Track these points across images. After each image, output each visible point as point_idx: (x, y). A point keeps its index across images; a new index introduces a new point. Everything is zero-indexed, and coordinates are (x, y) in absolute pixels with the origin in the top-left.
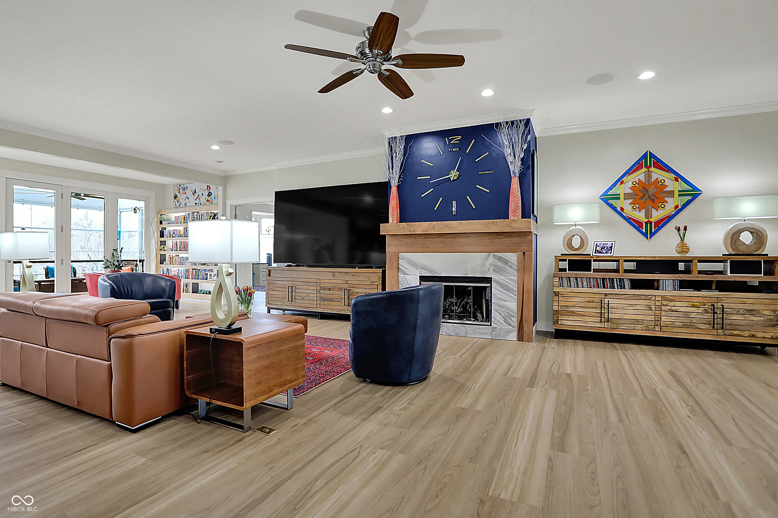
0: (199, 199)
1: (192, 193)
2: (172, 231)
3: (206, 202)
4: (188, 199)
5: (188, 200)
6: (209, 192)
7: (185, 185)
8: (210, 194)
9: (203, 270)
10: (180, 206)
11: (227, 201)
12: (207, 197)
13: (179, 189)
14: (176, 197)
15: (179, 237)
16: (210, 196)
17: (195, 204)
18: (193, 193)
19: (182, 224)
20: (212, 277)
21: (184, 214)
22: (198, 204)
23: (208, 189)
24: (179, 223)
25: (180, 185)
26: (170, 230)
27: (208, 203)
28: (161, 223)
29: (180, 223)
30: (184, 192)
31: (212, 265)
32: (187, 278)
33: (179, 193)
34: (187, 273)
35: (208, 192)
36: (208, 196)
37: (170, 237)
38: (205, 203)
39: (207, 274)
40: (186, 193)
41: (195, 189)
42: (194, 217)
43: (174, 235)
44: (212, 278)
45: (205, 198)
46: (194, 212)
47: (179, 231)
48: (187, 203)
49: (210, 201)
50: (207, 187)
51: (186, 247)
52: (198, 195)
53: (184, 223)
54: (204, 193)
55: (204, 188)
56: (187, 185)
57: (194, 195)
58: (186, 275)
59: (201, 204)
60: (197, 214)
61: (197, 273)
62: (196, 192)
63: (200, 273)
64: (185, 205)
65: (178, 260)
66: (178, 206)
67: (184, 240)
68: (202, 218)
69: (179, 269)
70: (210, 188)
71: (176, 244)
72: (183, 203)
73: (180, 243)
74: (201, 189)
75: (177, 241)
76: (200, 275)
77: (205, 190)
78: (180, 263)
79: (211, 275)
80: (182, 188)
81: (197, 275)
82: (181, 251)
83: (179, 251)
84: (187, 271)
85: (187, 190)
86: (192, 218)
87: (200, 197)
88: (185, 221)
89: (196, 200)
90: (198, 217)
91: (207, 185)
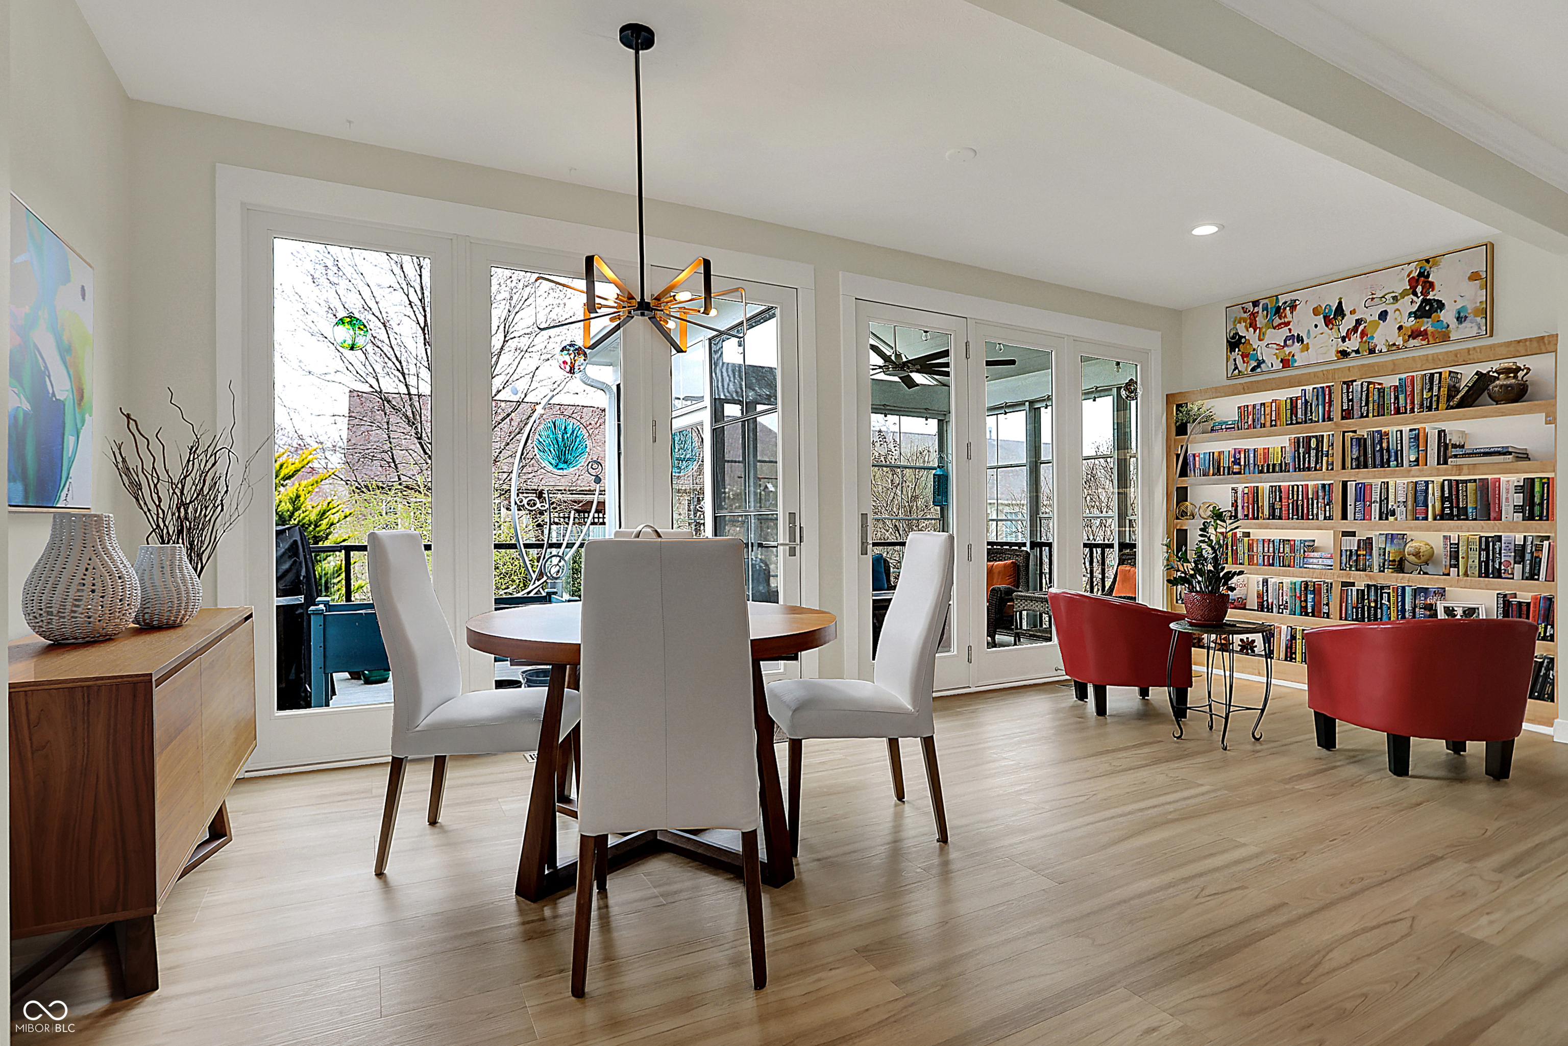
0: (1363, 334)
1: (1321, 317)
2: (1226, 454)
3: (1405, 341)
4: (1300, 339)
5: (1298, 344)
6: (1425, 301)
7: (1283, 298)
8: (1429, 309)
9: (1408, 590)
10: (1259, 370)
12: (1411, 322)
13: (1254, 315)
14: (1235, 343)
15: (1261, 472)
16: (1430, 317)
17: (1335, 356)
18: (1326, 317)
19: (1282, 427)
21: (1296, 392)
22: (1356, 352)
23: (1419, 289)
24: (1263, 425)
25: (1256, 303)
26: (1216, 450)
27: (1412, 343)
28: (1182, 430)
29: (1268, 424)
30: (1277, 321)
31: (1466, 574)
32: (1313, 612)
33: (1251, 330)
34: (1310, 597)
35: (1419, 301)
36: (1416, 318)
37: (1218, 472)
38: (1400, 342)
39: (1431, 608)
40: (1288, 323)
41: (1340, 303)
43: (1236, 468)
45: (1400, 328)
46: (1353, 381)
47: (1261, 452)
48: (1293, 356)
49: (1429, 333)
50: (1414, 283)
51: (1305, 506)
52: (1356, 320)
53: (1292, 424)
54: (1390, 309)
55: (1393, 292)
56: (1293, 296)
57: (1331, 326)
58: (1306, 601)
59: (1372, 351)
60: (1368, 387)
61: (1372, 598)
62: (1347, 312)
63: (1389, 601)
64: (1286, 363)
65: (1261, 549)
66: (1246, 370)
67: (1298, 483)
68: (1397, 398)
69: (1265, 582)
70: (1432, 285)
71: (1251, 496)
72: (1271, 360)
73: (1271, 492)
74: (1374, 296)
75: (1257, 487)
76: (1389, 608)
77: (1399, 298)
78: (1273, 559)
79: (1453, 610)
80: (1265, 308)
81: (1373, 604)
82: (1280, 518)
83: (1269, 519)
84: (1311, 588)
85: (1292, 313)
86: (1342, 402)
87: (1365, 327)
88: (1296, 416)
89: (1344, 339)
90: (1374, 397)
91: (1415, 274)
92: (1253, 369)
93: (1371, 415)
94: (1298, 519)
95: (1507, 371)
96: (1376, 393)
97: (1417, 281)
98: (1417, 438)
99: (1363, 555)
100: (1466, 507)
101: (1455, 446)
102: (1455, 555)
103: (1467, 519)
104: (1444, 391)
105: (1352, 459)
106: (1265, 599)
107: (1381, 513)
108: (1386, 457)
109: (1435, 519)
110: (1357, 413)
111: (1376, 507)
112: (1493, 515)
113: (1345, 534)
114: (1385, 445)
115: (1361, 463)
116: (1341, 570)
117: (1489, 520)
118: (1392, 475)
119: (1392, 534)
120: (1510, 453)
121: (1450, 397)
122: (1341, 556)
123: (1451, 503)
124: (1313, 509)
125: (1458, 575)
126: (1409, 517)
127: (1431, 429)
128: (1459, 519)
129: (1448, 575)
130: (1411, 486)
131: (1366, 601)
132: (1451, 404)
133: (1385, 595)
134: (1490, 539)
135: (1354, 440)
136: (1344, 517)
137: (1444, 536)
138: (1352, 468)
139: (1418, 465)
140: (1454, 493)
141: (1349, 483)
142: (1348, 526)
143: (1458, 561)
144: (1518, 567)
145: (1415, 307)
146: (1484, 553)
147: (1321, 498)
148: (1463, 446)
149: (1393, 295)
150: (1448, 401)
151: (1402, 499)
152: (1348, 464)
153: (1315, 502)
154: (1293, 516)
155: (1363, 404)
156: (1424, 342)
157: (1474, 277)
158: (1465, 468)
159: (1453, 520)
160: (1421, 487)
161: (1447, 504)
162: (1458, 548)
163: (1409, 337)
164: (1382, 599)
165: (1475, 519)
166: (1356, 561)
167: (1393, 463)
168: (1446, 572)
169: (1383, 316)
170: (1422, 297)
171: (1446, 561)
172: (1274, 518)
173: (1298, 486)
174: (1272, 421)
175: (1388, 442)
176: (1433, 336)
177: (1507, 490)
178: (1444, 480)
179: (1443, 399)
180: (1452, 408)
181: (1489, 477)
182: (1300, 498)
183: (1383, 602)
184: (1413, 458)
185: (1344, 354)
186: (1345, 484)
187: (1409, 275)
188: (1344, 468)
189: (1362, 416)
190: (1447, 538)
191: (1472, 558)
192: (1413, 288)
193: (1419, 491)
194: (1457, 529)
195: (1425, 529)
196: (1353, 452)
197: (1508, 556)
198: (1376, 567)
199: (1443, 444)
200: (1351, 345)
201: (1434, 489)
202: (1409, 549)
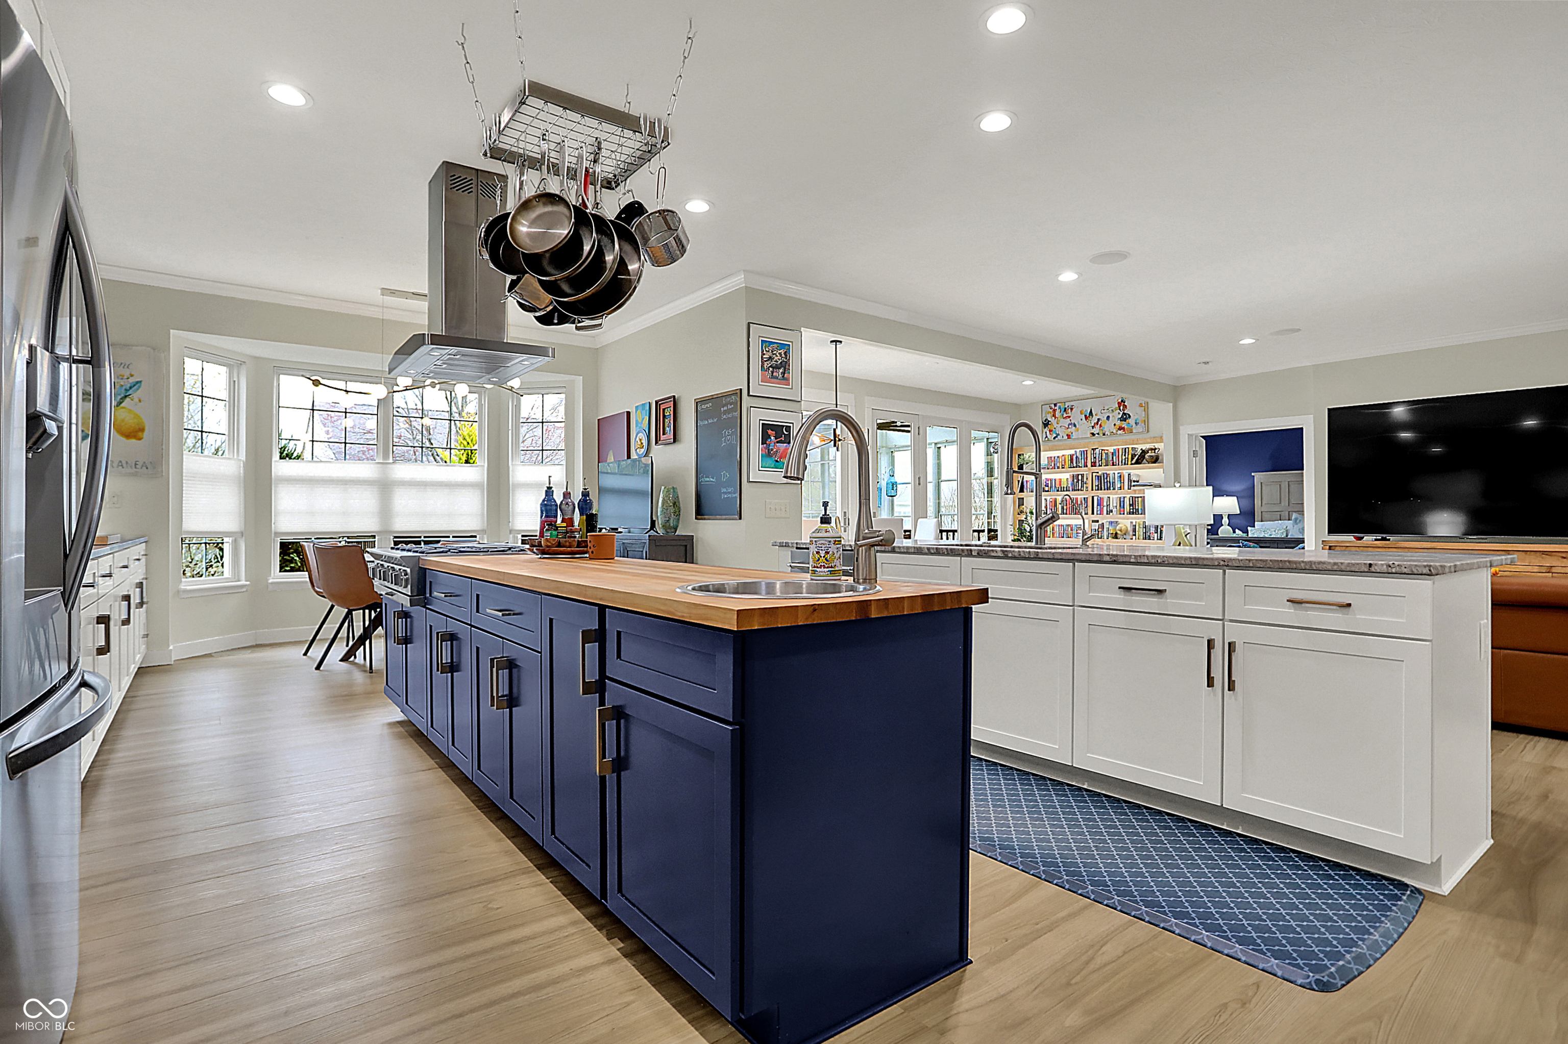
0: (1101, 426)
1: (1083, 416)
3: (1117, 431)
4: (1075, 425)
5: (1074, 428)
6: (1124, 414)
7: (1067, 404)
8: (1125, 417)
10: (1057, 439)
11: (1181, 428)
12: (1118, 423)
13: (1055, 410)
14: (1046, 424)
15: (1058, 491)
16: (1125, 421)
17: (1089, 435)
18: (1086, 416)
19: (1067, 469)
21: (1072, 452)
22: (1098, 434)
23: (1121, 408)
24: (1058, 468)
25: (1055, 405)
27: (1120, 432)
28: (1021, 468)
29: (1060, 467)
30: (1065, 415)
33: (1053, 418)
35: (1121, 413)
36: (1120, 421)
38: (1115, 432)
40: (1069, 417)
41: (1091, 410)
42: (1095, 457)
43: (1047, 489)
45: (1115, 425)
46: (1096, 449)
47: (1058, 481)
48: (1072, 433)
49: (1125, 428)
50: (1119, 404)
51: (1077, 508)
52: (1098, 419)
53: (1071, 467)
54: (1111, 415)
56: (1072, 403)
57: (1087, 420)
59: (1104, 435)
60: (1102, 452)
62: (1094, 415)
64: (1069, 436)
66: (1051, 439)
67: (1074, 497)
68: (1112, 458)
70: (1126, 406)
71: (1054, 503)
72: (1063, 433)
73: (1063, 501)
74: (1104, 409)
75: (1057, 499)
77: (1114, 411)
78: (1063, 534)
80: (1060, 408)
82: (1067, 514)
85: (1071, 412)
86: (1091, 459)
87: (1101, 423)
88: (1073, 464)
89: (1093, 427)
90: (1104, 457)
91: (1120, 401)
92: (1054, 438)
93: (1103, 465)
94: (1074, 514)
95: (1152, 449)
96: (1105, 455)
97: (1121, 404)
98: (1120, 476)
99: (1101, 531)
100: (1138, 509)
101: (1134, 481)
102: (1134, 530)
103: (1138, 514)
104: (1130, 456)
105: (1096, 486)
107: (1107, 511)
108: (1109, 485)
109: (1127, 514)
110: (1097, 464)
111: (1105, 508)
113: (1093, 521)
114: (1108, 480)
115: (1099, 488)
118: (1111, 494)
119: (1112, 521)
120: (1151, 485)
121: (1132, 459)
123: (1133, 507)
124: (1080, 509)
125: (1136, 539)
126: (1118, 513)
127: (1125, 473)
128: (1135, 514)
130: (1118, 499)
132: (1133, 462)
135: (1096, 477)
136: (1093, 513)
137: (1130, 522)
138: (1096, 490)
139: (1121, 489)
140: (1134, 502)
141: (1095, 497)
142: (1095, 517)
143: (1135, 533)
144: (1156, 535)
145: (1120, 416)
146: (1144, 529)
148: (1138, 482)
149: (1112, 409)
151: (1115, 505)
152: (1094, 488)
153: (1081, 506)
154: (1072, 513)
155: (1100, 460)
156: (1124, 433)
157: (1141, 405)
158: (1137, 491)
159: (1133, 514)
160: (1122, 500)
161: (1131, 508)
162: (1136, 527)
163: (1118, 429)
165: (1141, 514)
167: (1111, 488)
168: (1132, 537)
169: (1108, 418)
170: (1123, 411)
171: (1131, 533)
172: (1064, 514)
174: (1062, 466)
175: (1110, 478)
176: (1127, 430)
178: (1130, 497)
179: (1130, 460)
180: (1133, 464)
182: (1075, 504)
184: (1119, 486)
185: (1093, 434)
186: (1093, 497)
187: (1117, 401)
188: (1092, 490)
189: (1099, 466)
190: (1132, 523)
191: (1140, 532)
192: (1119, 407)
193: (1121, 502)
194: (1135, 518)
195: (1124, 519)
196: (1096, 483)
197: (1152, 530)
198: (1105, 537)
199: (1130, 480)
200: (1096, 431)
201: (1127, 501)
202: (1118, 528)
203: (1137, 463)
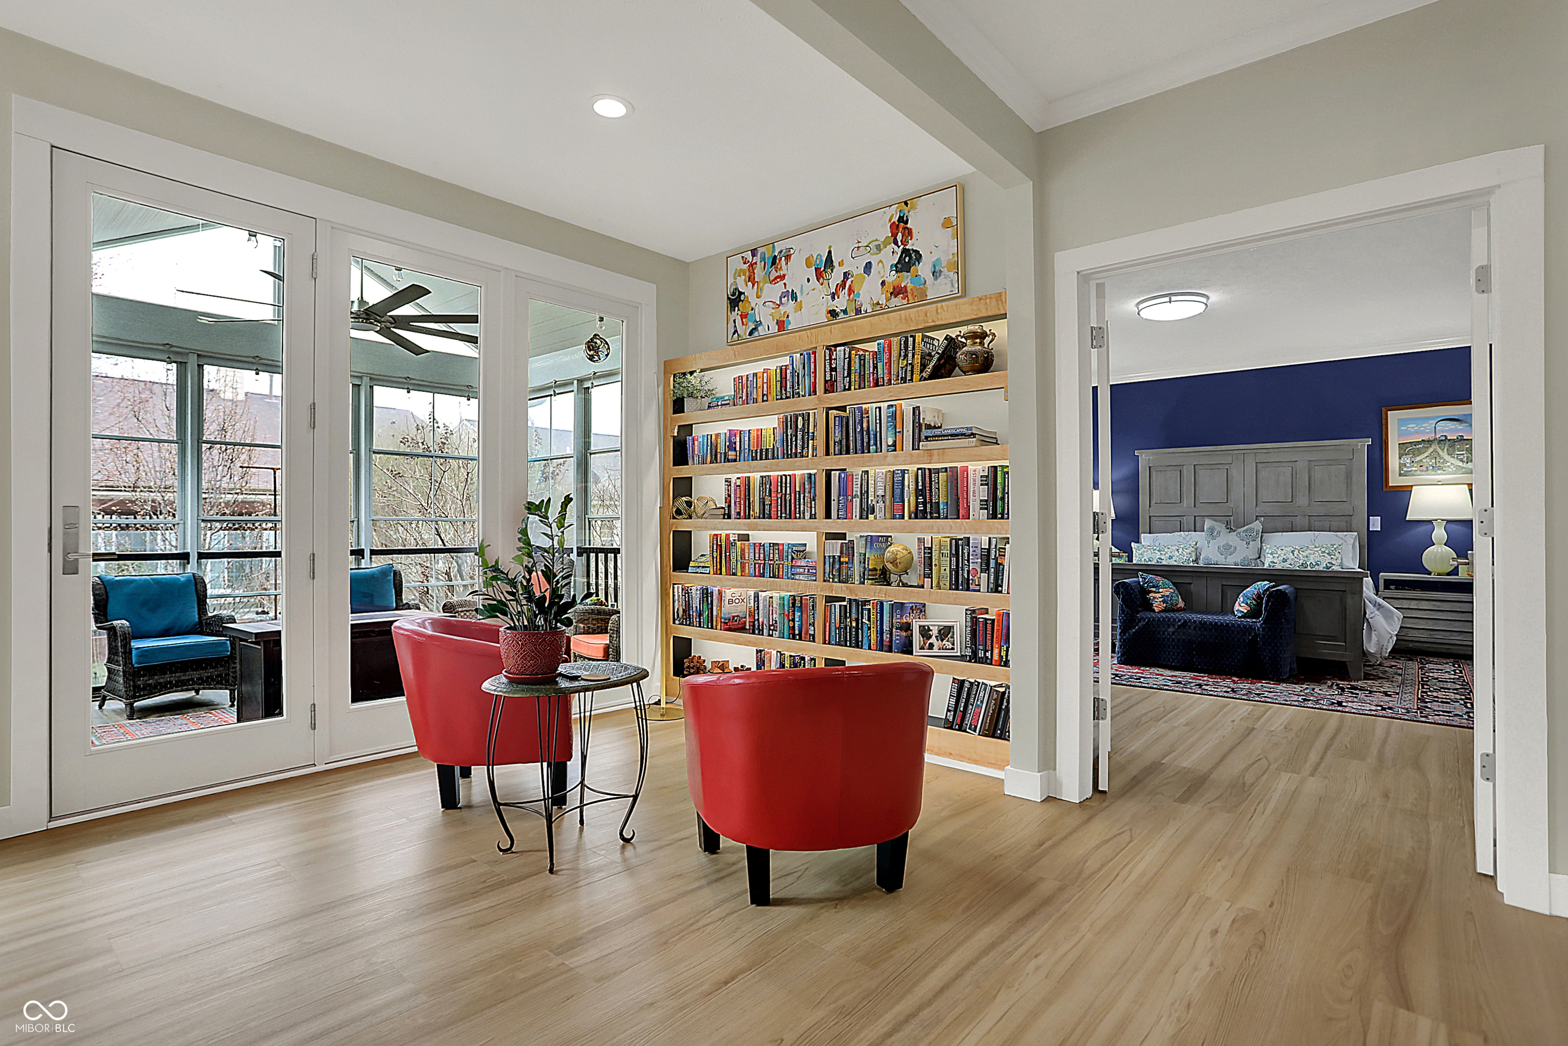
0: (851, 291)
1: (813, 270)
2: (723, 436)
3: (888, 300)
4: (794, 297)
5: (792, 303)
6: (906, 252)
7: (779, 247)
8: (908, 260)
9: (887, 607)
10: (756, 334)
12: (892, 277)
13: (752, 267)
14: (735, 300)
15: (754, 459)
16: (908, 271)
17: (825, 318)
18: (818, 270)
19: (772, 402)
20: (933, 640)
21: (785, 361)
22: (844, 311)
23: (899, 237)
24: (755, 401)
25: (754, 252)
26: (713, 433)
27: (897, 301)
28: (678, 406)
29: (760, 399)
30: (774, 274)
31: (938, 586)
32: (800, 635)
33: (750, 284)
34: (797, 614)
35: (899, 251)
36: (897, 271)
37: (714, 460)
38: (883, 301)
39: (907, 627)
40: (782, 277)
41: (830, 252)
42: (834, 366)
43: (731, 454)
44: (931, 646)
45: (883, 283)
46: (836, 346)
47: (754, 434)
48: (788, 317)
49: (909, 290)
50: (894, 228)
51: (793, 501)
52: (844, 273)
53: (781, 398)
54: (874, 260)
55: (877, 240)
56: (788, 243)
57: (821, 280)
58: (793, 620)
59: (858, 312)
60: (850, 353)
61: (854, 616)
62: (836, 264)
63: (869, 620)
64: (781, 325)
65: (752, 555)
66: (745, 334)
67: (787, 473)
68: (875, 367)
69: (757, 596)
70: (910, 232)
71: (742, 489)
72: (768, 321)
73: (762, 484)
74: (860, 245)
75: (749, 477)
76: (869, 629)
77: (882, 247)
78: (764, 569)
79: (929, 630)
80: (763, 259)
81: (854, 624)
82: (770, 518)
83: (759, 518)
84: (798, 604)
85: (787, 264)
86: (825, 372)
87: (852, 282)
88: (786, 390)
89: (833, 296)
90: (856, 366)
91: (895, 219)
92: (751, 334)
93: (853, 387)
94: (786, 518)
95: (973, 337)
96: (857, 361)
97: (898, 226)
98: (894, 415)
99: (847, 563)
100: (938, 503)
101: (929, 427)
102: (928, 563)
103: (938, 518)
104: (918, 357)
105: (835, 442)
106: (756, 618)
107: (861, 509)
108: (866, 440)
109: (910, 518)
110: (840, 386)
111: (856, 501)
112: (962, 512)
113: (831, 536)
114: (865, 425)
115: (844, 449)
116: (824, 581)
117: (958, 518)
118: (872, 463)
119: (871, 536)
120: (974, 435)
121: (923, 366)
122: (825, 564)
123: (925, 498)
124: (800, 505)
125: (932, 588)
126: (888, 515)
127: (907, 407)
128: (932, 518)
129: (923, 587)
130: (889, 476)
131: (848, 620)
132: (924, 374)
133: (866, 612)
134: (960, 542)
135: (837, 419)
136: (828, 515)
137: (918, 539)
138: (835, 455)
139: (895, 450)
140: (928, 485)
141: (833, 472)
142: (835, 525)
143: (931, 570)
144: (984, 577)
145: (896, 259)
146: (954, 559)
147: (807, 491)
148: (937, 427)
149: (877, 243)
150: (922, 371)
151: (881, 493)
152: (831, 450)
153: (802, 495)
154: (781, 514)
155: (846, 375)
156: (905, 302)
157: (947, 224)
158: (935, 452)
159: (926, 518)
160: (898, 478)
161: (921, 500)
162: (931, 553)
163: (891, 294)
164: (862, 618)
165: (947, 518)
166: (839, 570)
167: (872, 448)
168: (921, 583)
169: (868, 267)
170: (902, 246)
171: (920, 569)
172: (764, 518)
173: (785, 476)
174: (763, 395)
175: (868, 422)
176: (912, 294)
177: (974, 480)
178: (918, 469)
179: (917, 369)
180: (925, 379)
181: (959, 465)
182: (788, 492)
183: (864, 620)
184: (890, 443)
185: (833, 314)
186: (829, 473)
187: (890, 220)
188: (827, 454)
189: (845, 390)
190: (921, 541)
191: (943, 566)
192: (894, 235)
193: (896, 482)
194: (930, 530)
195: (902, 530)
196: (836, 435)
197: (975, 563)
198: (857, 578)
199: (918, 425)
200: (841, 303)
201: (909, 481)
202: (887, 555)
203: (935, 375)
